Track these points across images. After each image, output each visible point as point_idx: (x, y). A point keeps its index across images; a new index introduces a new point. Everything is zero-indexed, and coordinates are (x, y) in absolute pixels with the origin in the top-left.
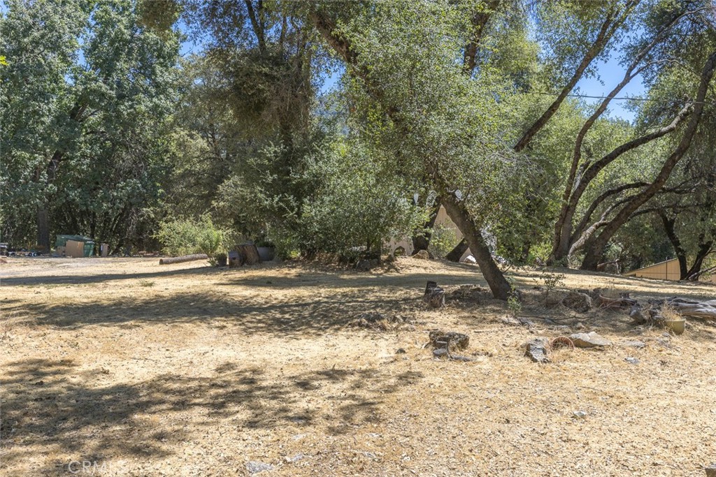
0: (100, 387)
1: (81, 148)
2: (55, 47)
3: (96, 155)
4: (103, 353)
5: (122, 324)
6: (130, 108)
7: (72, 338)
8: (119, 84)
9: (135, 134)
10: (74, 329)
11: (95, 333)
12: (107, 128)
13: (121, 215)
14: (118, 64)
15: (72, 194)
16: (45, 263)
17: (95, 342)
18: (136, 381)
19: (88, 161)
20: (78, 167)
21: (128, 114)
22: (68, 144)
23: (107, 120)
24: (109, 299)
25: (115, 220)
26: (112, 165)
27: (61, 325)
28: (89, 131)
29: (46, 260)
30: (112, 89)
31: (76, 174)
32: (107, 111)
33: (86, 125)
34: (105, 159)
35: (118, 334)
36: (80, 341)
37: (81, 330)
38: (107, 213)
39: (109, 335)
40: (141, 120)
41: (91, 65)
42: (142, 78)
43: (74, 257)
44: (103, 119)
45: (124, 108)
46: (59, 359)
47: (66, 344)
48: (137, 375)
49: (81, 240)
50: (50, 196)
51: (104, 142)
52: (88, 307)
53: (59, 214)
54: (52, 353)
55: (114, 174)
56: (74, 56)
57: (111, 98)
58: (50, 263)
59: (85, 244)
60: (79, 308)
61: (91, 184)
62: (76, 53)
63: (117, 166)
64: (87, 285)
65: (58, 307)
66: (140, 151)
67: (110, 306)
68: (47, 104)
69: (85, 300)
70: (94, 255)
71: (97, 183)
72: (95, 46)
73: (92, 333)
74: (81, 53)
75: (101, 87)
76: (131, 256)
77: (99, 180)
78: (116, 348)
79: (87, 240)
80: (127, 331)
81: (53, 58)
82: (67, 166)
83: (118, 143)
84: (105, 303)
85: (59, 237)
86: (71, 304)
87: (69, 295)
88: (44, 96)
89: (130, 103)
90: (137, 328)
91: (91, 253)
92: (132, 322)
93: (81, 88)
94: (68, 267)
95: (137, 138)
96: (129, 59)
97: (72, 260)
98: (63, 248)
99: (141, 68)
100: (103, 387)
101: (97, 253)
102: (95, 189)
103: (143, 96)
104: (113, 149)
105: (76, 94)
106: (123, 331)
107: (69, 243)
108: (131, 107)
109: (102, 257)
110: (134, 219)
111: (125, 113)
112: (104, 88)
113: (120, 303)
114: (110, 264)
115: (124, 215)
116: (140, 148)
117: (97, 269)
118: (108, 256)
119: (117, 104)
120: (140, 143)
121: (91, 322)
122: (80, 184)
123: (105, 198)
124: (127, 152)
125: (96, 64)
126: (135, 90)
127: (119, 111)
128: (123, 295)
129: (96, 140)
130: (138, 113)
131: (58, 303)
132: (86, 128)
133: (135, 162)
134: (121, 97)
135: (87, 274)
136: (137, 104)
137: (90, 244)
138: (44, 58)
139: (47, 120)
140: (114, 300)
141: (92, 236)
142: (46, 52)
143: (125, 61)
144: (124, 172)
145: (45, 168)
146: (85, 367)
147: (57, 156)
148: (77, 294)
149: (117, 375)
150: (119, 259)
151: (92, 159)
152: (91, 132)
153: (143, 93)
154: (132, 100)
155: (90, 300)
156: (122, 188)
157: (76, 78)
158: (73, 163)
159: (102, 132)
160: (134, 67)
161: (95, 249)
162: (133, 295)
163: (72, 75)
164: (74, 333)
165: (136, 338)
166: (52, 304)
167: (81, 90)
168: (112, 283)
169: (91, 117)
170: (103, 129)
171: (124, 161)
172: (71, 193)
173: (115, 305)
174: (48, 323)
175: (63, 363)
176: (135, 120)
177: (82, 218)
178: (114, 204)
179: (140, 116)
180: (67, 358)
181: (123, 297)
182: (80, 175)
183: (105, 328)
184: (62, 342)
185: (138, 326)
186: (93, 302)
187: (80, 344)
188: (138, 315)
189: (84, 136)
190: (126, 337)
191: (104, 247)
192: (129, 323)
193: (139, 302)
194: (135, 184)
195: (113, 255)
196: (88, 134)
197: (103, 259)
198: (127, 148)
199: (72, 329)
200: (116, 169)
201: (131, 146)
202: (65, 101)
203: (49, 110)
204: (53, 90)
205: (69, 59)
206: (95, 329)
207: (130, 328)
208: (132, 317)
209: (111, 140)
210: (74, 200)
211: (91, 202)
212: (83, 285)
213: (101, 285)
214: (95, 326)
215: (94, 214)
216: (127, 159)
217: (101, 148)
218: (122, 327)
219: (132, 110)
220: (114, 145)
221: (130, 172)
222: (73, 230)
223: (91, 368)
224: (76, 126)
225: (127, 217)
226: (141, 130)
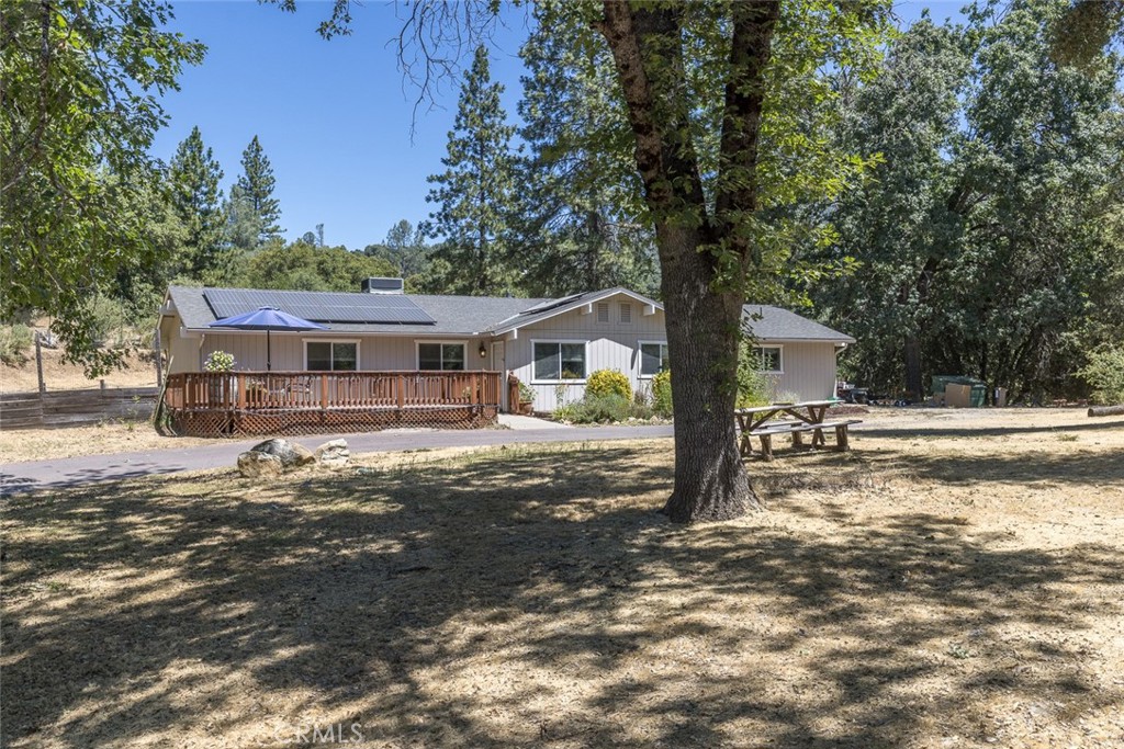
0: (1004, 549)
1: (963, 251)
2: (926, 113)
3: (987, 258)
4: (1006, 513)
5: (1032, 483)
6: (1037, 184)
7: (965, 495)
8: (1020, 152)
9: (1045, 221)
10: (968, 485)
11: (995, 492)
12: (1002, 217)
13: (1025, 345)
14: (1017, 121)
15: (953, 317)
16: (919, 413)
17: (996, 502)
18: (1052, 547)
19: (974, 268)
20: (961, 279)
21: (1034, 194)
22: (946, 247)
23: (1002, 206)
24: (1011, 453)
25: (1016, 353)
26: (1009, 271)
27: (948, 480)
28: (975, 224)
29: (919, 410)
30: (1009, 160)
31: (958, 288)
32: (1002, 193)
33: (971, 217)
34: (999, 266)
35: (1027, 494)
36: (976, 497)
37: (977, 487)
38: (1004, 343)
39: (1014, 494)
40: (1055, 199)
41: (977, 130)
42: (1054, 135)
43: (957, 407)
44: (997, 206)
45: (1028, 187)
46: (951, 516)
47: (958, 501)
48: (1054, 541)
49: (967, 383)
50: (921, 322)
51: (998, 238)
52: (983, 462)
53: (935, 348)
54: (941, 510)
55: (1014, 285)
56: (952, 121)
57: (1007, 174)
58: (925, 413)
59: (973, 389)
60: (972, 463)
61: (978, 303)
62: (956, 115)
63: (1019, 272)
64: (980, 438)
65: (943, 460)
66: (1052, 246)
67: (1013, 461)
68: (917, 194)
69: (980, 454)
70: (986, 404)
71: (989, 300)
72: (983, 101)
73: (991, 491)
74: (961, 115)
75: (992, 161)
76: (1041, 406)
77: (992, 295)
78: (1023, 509)
79: (974, 384)
80: (1039, 492)
81: (924, 129)
82: (946, 279)
83: (1019, 238)
84: (1007, 457)
85: (934, 379)
86: (961, 457)
87: (957, 447)
88: (911, 184)
89: (1037, 177)
90: (1053, 489)
91: (981, 403)
92: (1046, 481)
93: (962, 167)
94: (951, 418)
95: (1049, 227)
96: (1034, 111)
97: (954, 410)
98: (941, 394)
99: (1052, 123)
100: (1010, 550)
101: (990, 401)
102: (985, 309)
103: (1056, 163)
104: (1012, 247)
105: (955, 175)
106: (1032, 491)
107: (950, 387)
108: (1039, 181)
109: (998, 407)
110: (1046, 352)
111: (1029, 192)
112: (997, 160)
113: (1029, 459)
114: (1011, 416)
115: (1030, 346)
116: (1052, 242)
117: (992, 421)
118: (1006, 406)
119: (1017, 180)
120: (1053, 234)
121: (989, 478)
122: (963, 303)
123: (1001, 321)
124: (1033, 251)
125: (984, 127)
126: (1044, 157)
127: (1019, 191)
128: (1030, 449)
129: (987, 237)
130: (1050, 190)
131: (944, 456)
132: (970, 221)
133: (1045, 264)
134: (1022, 170)
135: (977, 428)
136: (1047, 177)
137: (980, 389)
138: (911, 132)
139: (918, 217)
140: (1019, 454)
141: (982, 377)
142: (914, 122)
143: (1029, 115)
144: (1029, 281)
145: (914, 283)
146: (984, 528)
147: (931, 265)
148: (968, 447)
149: (1027, 538)
150: (1023, 410)
151: (981, 265)
152: (980, 226)
153: (1056, 158)
154: (1040, 172)
155: (985, 454)
156: (1027, 304)
157: (956, 152)
158: (953, 273)
159: (995, 224)
160: (1042, 121)
161: (986, 395)
162: (1047, 450)
163: (950, 147)
164: (967, 490)
165: (1051, 501)
166: (935, 456)
167: (963, 169)
168: (1016, 436)
169: (978, 205)
170: (995, 221)
171: (1028, 265)
172: (950, 315)
173: (1020, 460)
174: (934, 477)
175: (956, 521)
176: (1044, 201)
177: (967, 351)
178: (1015, 329)
179: (1052, 194)
180: (960, 515)
181: (1032, 452)
182: (963, 290)
183: (1009, 487)
184: (953, 499)
185: (1055, 487)
186: (989, 456)
187: (976, 502)
188: (1053, 473)
189: (968, 233)
190: (1037, 498)
191: (1000, 392)
192: (1041, 482)
193: (1054, 458)
194: (1046, 295)
195: (1013, 405)
196: (973, 229)
197: (1000, 409)
198: (1033, 244)
199: (963, 485)
200: (1017, 278)
201: (1038, 241)
202: (942, 186)
203: (920, 203)
204: (924, 172)
205: (946, 126)
206: (995, 486)
207: (1043, 488)
208: (1043, 475)
209: (1009, 235)
210: (955, 327)
211: (981, 327)
212: (974, 438)
213: (999, 438)
214: (994, 482)
215: (985, 344)
216: (1034, 261)
217: (993, 248)
218: (1030, 487)
219: (1040, 186)
220: (1012, 241)
221: (1038, 280)
222: (955, 369)
223: (991, 529)
224: (957, 220)
225: (1035, 347)
226: (1056, 215)
